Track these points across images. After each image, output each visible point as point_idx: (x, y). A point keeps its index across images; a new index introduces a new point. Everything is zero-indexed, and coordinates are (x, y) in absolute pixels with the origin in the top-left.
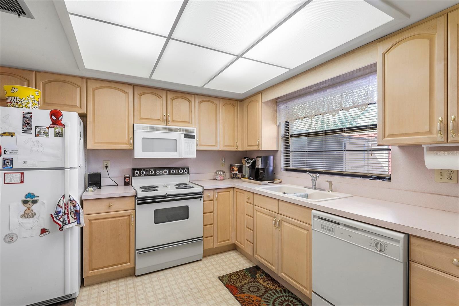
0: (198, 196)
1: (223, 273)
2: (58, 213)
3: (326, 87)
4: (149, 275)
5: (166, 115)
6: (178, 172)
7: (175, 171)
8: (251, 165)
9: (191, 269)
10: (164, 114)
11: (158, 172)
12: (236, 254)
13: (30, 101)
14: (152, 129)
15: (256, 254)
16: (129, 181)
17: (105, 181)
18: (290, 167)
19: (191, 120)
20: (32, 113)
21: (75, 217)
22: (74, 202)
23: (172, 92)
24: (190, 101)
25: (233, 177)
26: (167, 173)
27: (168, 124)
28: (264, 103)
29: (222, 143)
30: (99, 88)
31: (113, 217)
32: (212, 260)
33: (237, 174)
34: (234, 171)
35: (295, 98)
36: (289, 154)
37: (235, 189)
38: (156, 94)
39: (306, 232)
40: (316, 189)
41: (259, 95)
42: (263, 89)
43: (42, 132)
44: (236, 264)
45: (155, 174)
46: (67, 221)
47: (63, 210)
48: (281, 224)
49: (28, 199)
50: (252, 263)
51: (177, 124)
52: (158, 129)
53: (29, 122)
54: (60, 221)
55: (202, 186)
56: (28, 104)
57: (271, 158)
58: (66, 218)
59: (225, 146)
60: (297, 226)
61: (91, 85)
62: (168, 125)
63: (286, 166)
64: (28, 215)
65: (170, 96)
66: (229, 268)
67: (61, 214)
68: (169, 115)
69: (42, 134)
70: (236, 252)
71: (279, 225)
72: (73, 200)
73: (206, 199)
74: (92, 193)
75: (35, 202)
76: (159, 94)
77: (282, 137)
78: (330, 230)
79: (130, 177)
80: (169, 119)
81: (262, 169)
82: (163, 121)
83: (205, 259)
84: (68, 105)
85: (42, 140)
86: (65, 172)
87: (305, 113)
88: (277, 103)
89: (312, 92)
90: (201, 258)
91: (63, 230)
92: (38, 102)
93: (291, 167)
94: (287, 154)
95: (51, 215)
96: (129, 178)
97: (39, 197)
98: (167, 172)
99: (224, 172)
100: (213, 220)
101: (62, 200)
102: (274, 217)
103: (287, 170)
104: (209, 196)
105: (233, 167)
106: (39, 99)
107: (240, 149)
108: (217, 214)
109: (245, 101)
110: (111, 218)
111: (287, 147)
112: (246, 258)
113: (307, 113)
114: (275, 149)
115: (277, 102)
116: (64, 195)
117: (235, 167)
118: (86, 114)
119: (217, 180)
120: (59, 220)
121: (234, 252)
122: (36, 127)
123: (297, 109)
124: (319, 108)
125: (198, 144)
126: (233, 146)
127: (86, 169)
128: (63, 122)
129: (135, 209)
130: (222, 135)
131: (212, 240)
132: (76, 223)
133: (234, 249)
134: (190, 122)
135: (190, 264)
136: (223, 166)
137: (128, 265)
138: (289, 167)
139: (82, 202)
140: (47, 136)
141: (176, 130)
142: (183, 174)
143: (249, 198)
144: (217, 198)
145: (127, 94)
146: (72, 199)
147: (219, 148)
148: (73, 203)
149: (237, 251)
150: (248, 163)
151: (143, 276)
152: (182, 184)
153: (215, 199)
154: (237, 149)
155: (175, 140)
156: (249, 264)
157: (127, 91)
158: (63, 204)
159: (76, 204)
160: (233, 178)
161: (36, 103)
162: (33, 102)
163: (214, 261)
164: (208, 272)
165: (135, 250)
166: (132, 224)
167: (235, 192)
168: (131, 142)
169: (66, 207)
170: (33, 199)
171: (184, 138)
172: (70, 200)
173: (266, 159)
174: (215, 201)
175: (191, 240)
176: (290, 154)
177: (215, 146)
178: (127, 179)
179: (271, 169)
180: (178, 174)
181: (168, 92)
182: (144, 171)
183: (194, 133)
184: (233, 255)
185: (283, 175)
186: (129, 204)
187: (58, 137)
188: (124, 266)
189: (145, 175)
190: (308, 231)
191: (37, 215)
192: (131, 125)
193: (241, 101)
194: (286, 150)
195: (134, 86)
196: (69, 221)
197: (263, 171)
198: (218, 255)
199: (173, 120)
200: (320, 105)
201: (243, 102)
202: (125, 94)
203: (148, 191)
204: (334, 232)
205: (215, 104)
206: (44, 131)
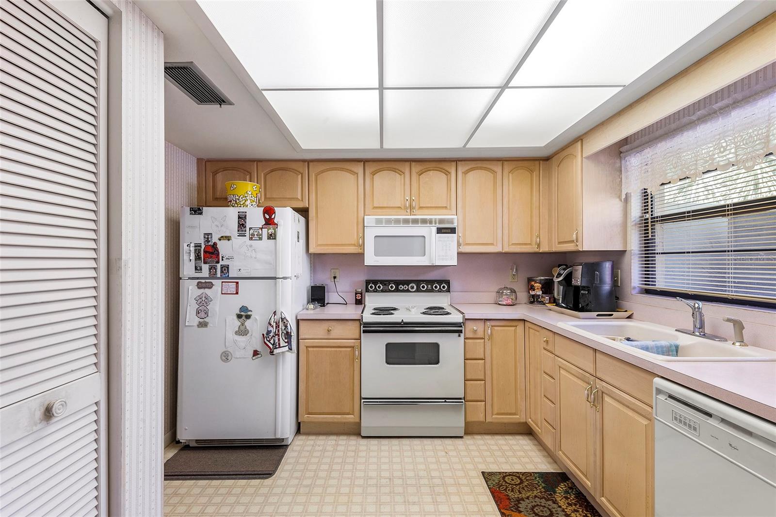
0: (455, 329)
1: (494, 468)
2: (269, 332)
3: (727, 106)
4: (379, 440)
5: (409, 200)
6: (431, 288)
7: (427, 287)
8: (565, 279)
9: (441, 448)
10: (407, 198)
11: (401, 287)
12: (529, 442)
13: (247, 198)
14: (389, 222)
15: (561, 450)
16: (361, 298)
17: (331, 297)
18: (655, 285)
19: (449, 203)
20: (246, 213)
21: (286, 341)
22: (285, 321)
23: (418, 163)
24: (447, 173)
25: (534, 300)
26: (414, 290)
27: (413, 213)
28: (588, 158)
29: (506, 239)
30: (322, 172)
31: (334, 347)
32: (481, 442)
33: (539, 295)
34: (534, 290)
35: (658, 140)
36: (652, 257)
37: (526, 323)
38: (394, 170)
39: (645, 422)
40: (704, 336)
41: (577, 144)
42: (584, 133)
43: (256, 233)
44: (523, 460)
45: (397, 290)
46: (277, 344)
47: (273, 330)
48: (601, 399)
49: (242, 313)
50: (556, 465)
51: (426, 211)
52: (397, 221)
53: (243, 223)
54: (271, 343)
55: (463, 313)
56: (246, 201)
57: (607, 266)
58: (277, 341)
59: (513, 244)
60: (628, 407)
61: (315, 169)
62: (413, 215)
63: (646, 284)
64: (242, 332)
65: (416, 168)
66: (506, 463)
67: (272, 334)
68: (414, 198)
69: (256, 236)
70: (530, 440)
71: (597, 399)
72: (285, 318)
73: (469, 335)
74: (312, 312)
75: (248, 317)
76: (399, 169)
77: (634, 223)
78: (690, 426)
79: (363, 293)
80: (414, 206)
81: (584, 288)
82: (406, 208)
83: (469, 437)
84: (289, 198)
85: (255, 243)
86: (277, 282)
87: (681, 170)
88: (621, 155)
89: (694, 122)
90: (462, 434)
91: (273, 355)
92: (255, 199)
93: (660, 285)
94: (648, 257)
95: (263, 335)
96: (361, 294)
97: (251, 311)
98: (415, 287)
99: (513, 291)
100: (483, 374)
101: (273, 317)
102: (589, 384)
103: (648, 292)
104: (475, 331)
105: (533, 283)
106: (257, 194)
107: (545, 248)
108: (492, 364)
109: (553, 159)
110: (331, 347)
111: (648, 243)
112: (546, 454)
113: (684, 170)
114: (617, 247)
115: (621, 152)
116: (275, 312)
117: (536, 283)
118: (308, 208)
119: (499, 304)
120: (269, 341)
121: (526, 438)
122: (250, 228)
123: (663, 161)
124: (714, 155)
125: (461, 242)
126: (530, 244)
127: (311, 279)
128: (276, 221)
129: (360, 339)
130: (506, 225)
131: (483, 408)
132: (287, 349)
133: (527, 434)
134: (448, 207)
135: (442, 439)
136: (514, 280)
137: (351, 418)
138: (652, 285)
139: (298, 321)
140: (260, 239)
141: (424, 221)
142: (440, 291)
143: (547, 342)
144: (491, 337)
145: (356, 175)
146: (283, 317)
147: (501, 248)
148: (284, 323)
149: (532, 438)
150: (559, 275)
151: (371, 439)
152: (436, 307)
153: (487, 337)
154: (538, 250)
155: (423, 238)
156: (549, 466)
157: (355, 170)
158: (274, 322)
159: (287, 324)
160: (532, 303)
161: (253, 199)
162: (251, 198)
163: (483, 445)
164: (468, 460)
165: (361, 398)
166: (357, 360)
167: (527, 328)
168: (361, 243)
169: (278, 326)
170: (246, 314)
171: (437, 233)
172: (282, 319)
173: (592, 270)
174: (486, 340)
175: (444, 401)
176: (655, 257)
177: (492, 244)
178: (358, 295)
179: (607, 287)
180: (432, 291)
181: (413, 163)
182: (381, 285)
183: (455, 225)
184: (523, 443)
185: (637, 302)
186: (352, 330)
187: (271, 239)
188: (346, 418)
189: (382, 291)
190: (650, 421)
191: (250, 332)
192: (360, 220)
193: (547, 159)
194: (645, 250)
195: (365, 162)
196: (279, 344)
197: (587, 292)
198: (493, 437)
199: (421, 206)
200: (715, 149)
201: (550, 160)
202: (353, 176)
203: (380, 315)
204: (698, 430)
205: (494, 172)
206: (257, 233)
